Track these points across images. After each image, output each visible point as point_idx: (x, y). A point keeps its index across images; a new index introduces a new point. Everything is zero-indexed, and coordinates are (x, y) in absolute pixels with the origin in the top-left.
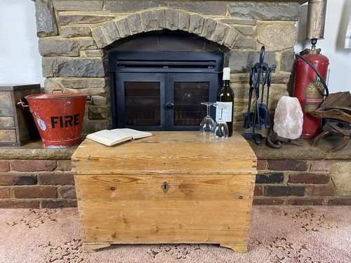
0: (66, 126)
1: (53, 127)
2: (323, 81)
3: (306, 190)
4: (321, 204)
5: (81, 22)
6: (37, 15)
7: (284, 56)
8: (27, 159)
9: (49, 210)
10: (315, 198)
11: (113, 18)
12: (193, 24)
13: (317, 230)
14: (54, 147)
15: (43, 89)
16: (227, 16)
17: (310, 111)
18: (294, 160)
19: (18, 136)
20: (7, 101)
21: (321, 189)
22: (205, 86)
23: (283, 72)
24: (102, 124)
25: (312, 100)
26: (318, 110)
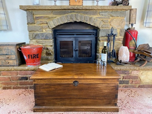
0: (34, 58)
3: (130, 82)
4: (135, 87)
5: (43, 19)
6: (27, 17)
7: (121, 31)
8: (24, 71)
10: (133, 85)
11: (56, 17)
13: (133, 97)
21: (135, 81)
22: (90, 42)
23: (120, 37)
24: (51, 57)
25: (132, 47)
26: (135, 51)
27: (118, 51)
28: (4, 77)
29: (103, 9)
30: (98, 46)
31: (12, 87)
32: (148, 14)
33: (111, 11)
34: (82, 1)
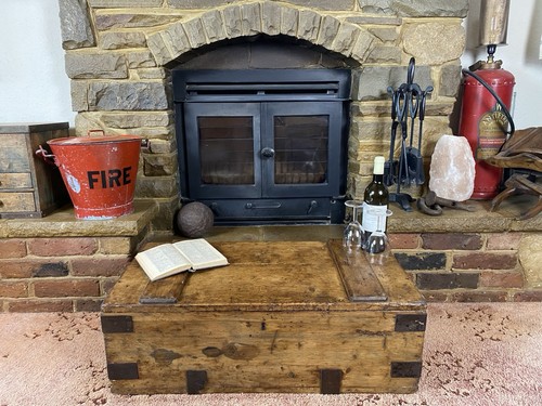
0: (111, 186)
1: (92, 187)
2: (506, 110)
3: (481, 278)
4: (503, 300)
5: (130, 25)
6: (62, 15)
7: (445, 73)
8: (53, 236)
9: (88, 315)
10: (495, 291)
11: (180, 17)
12: (303, 25)
13: (498, 340)
14: (93, 218)
15: (74, 130)
16: (356, 13)
17: (486, 158)
18: (461, 233)
19: (38, 202)
20: (21, 149)
21: (503, 277)
22: (322, 121)
23: (443, 98)
24: (165, 182)
25: (489, 139)
26: (499, 156)
30: (352, 139)
31: (6, 303)
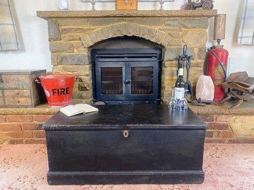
0: (61, 94)
1: (54, 95)
3: (214, 133)
4: (224, 143)
5: (74, 32)
6: (49, 29)
7: (200, 50)
8: (43, 114)
10: (220, 139)
11: (94, 29)
12: (142, 32)
13: (219, 157)
16: (163, 27)
18: (205, 115)
19: (33, 101)
21: (223, 133)
22: (150, 69)
23: (199, 60)
24: (87, 93)
25: (219, 77)
26: (225, 84)
27: (195, 83)
28: (11, 125)
29: (170, 16)
30: (162, 76)
31: (24, 140)
32: (244, 23)
33: (183, 19)
34: (135, 4)
